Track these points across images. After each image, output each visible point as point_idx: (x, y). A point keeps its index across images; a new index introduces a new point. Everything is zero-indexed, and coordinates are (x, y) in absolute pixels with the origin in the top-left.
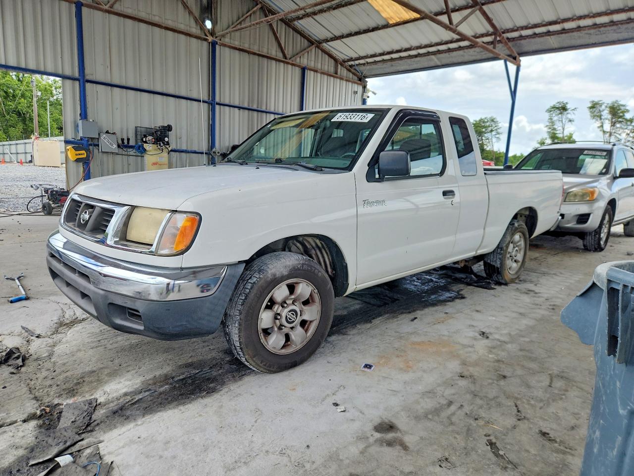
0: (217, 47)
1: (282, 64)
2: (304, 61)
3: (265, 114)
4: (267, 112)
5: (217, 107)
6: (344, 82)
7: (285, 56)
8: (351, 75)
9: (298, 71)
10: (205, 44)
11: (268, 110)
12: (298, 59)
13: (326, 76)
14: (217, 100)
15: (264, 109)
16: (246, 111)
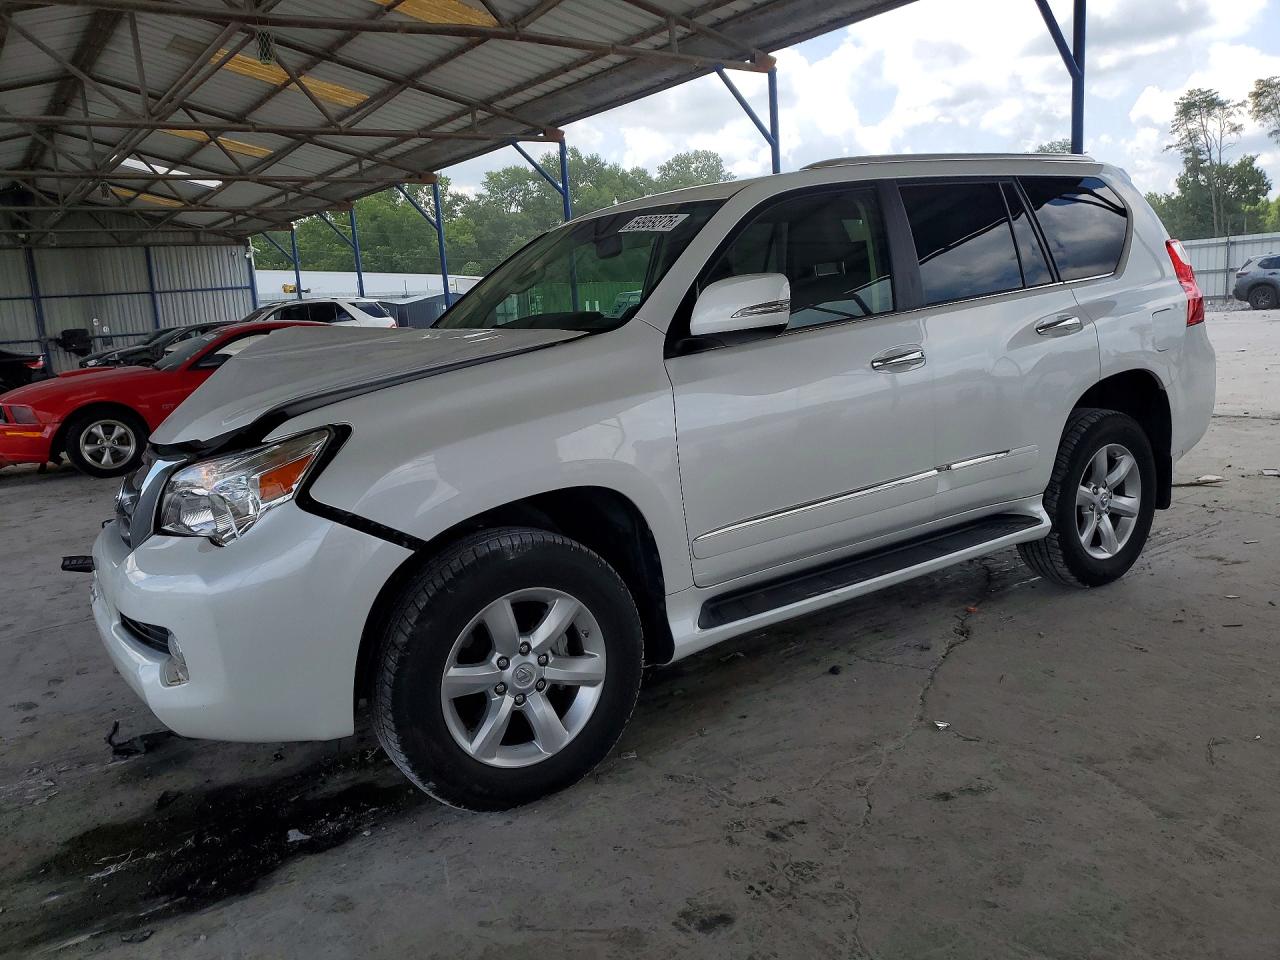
0: (35, 253)
1: (118, 250)
2: (149, 239)
3: (103, 298)
4: (105, 295)
5: (43, 300)
6: (214, 248)
7: (119, 242)
8: (223, 239)
9: (140, 251)
10: (20, 251)
11: (107, 292)
12: (139, 240)
13: (184, 248)
14: (42, 294)
15: (101, 292)
16: (79, 298)
